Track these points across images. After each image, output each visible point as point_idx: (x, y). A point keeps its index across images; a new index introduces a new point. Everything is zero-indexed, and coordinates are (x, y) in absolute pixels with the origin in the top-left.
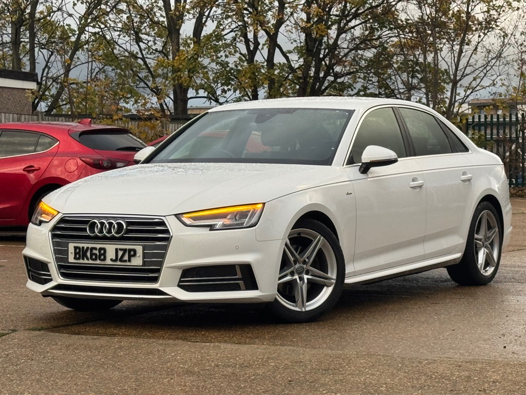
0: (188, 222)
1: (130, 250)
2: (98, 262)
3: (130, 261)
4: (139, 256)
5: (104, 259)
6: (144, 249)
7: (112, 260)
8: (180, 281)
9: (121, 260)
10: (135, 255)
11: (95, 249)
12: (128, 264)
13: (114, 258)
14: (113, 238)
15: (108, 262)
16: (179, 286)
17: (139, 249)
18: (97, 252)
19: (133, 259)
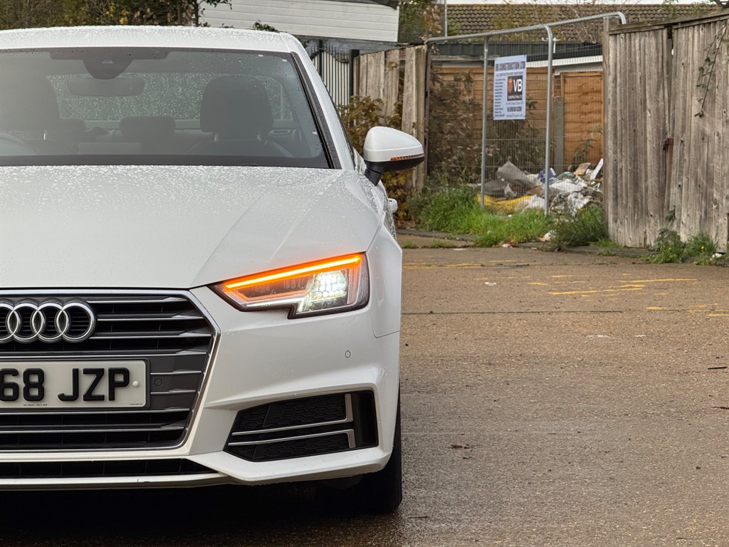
0: (241, 300)
1: (113, 372)
2: (22, 403)
3: (112, 398)
4: (138, 386)
5: (41, 397)
6: (149, 369)
7: (63, 398)
8: (231, 438)
9: (89, 396)
10: (126, 383)
11: (14, 373)
12: (107, 404)
13: (70, 392)
14: (62, 346)
15: (52, 402)
16: (228, 449)
17: (138, 369)
18: (20, 381)
19: (120, 393)
